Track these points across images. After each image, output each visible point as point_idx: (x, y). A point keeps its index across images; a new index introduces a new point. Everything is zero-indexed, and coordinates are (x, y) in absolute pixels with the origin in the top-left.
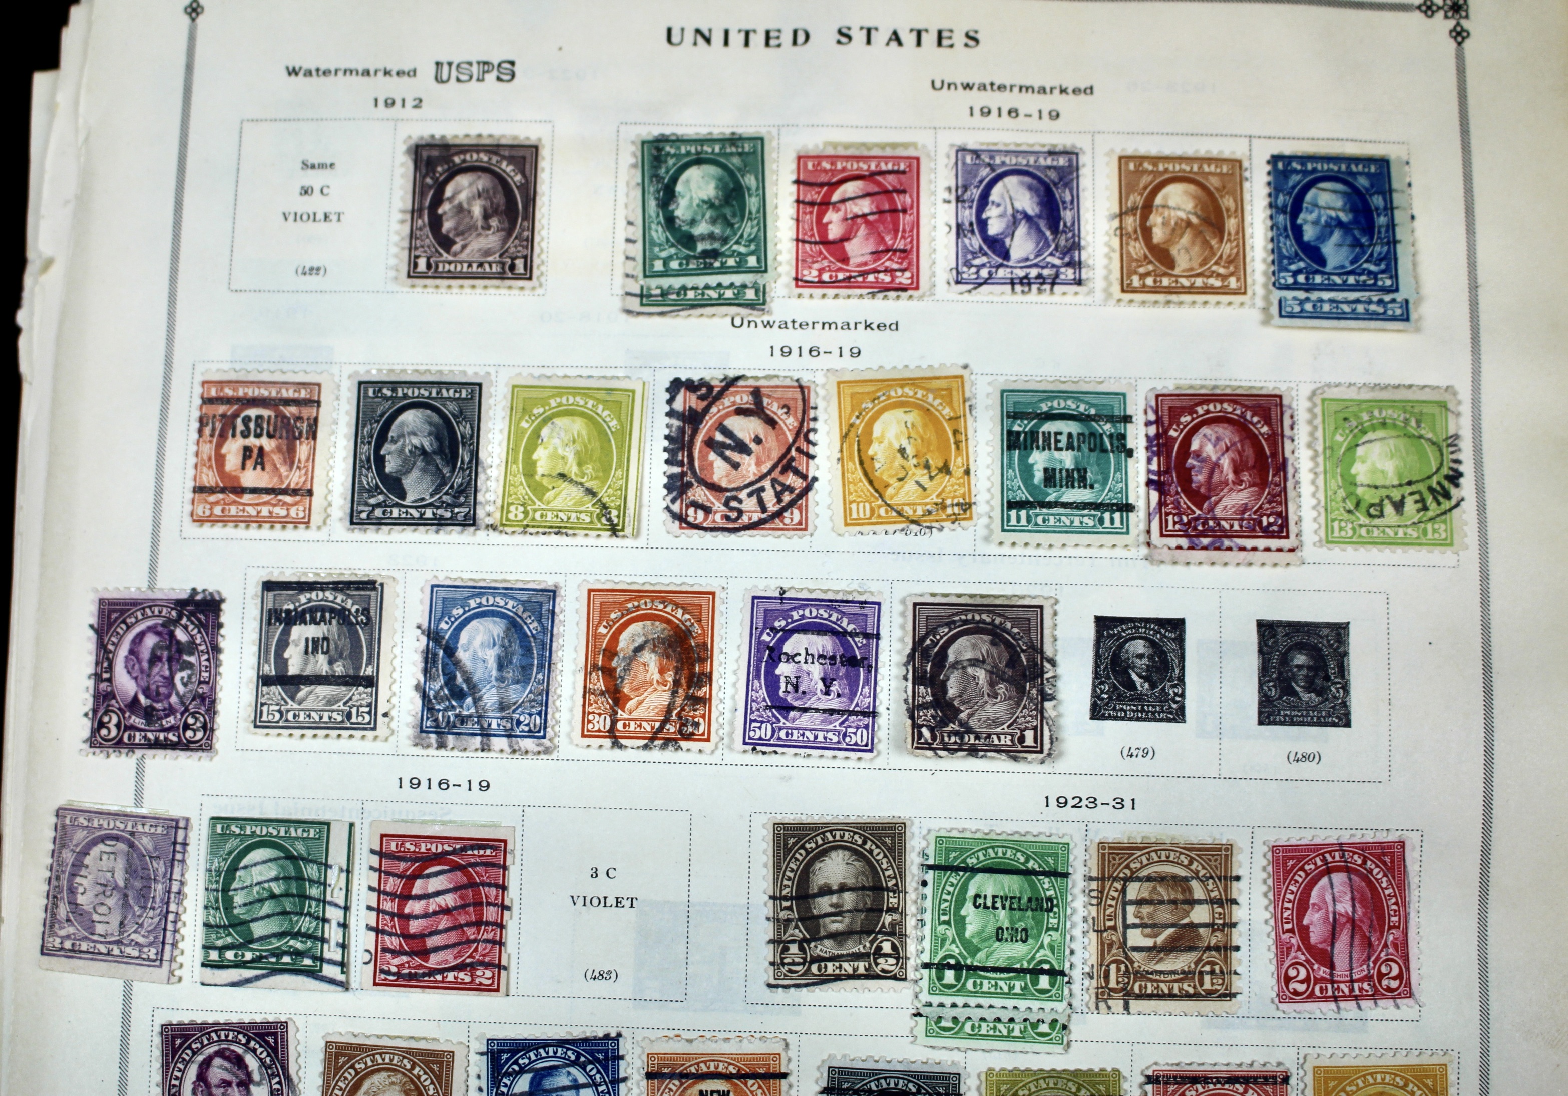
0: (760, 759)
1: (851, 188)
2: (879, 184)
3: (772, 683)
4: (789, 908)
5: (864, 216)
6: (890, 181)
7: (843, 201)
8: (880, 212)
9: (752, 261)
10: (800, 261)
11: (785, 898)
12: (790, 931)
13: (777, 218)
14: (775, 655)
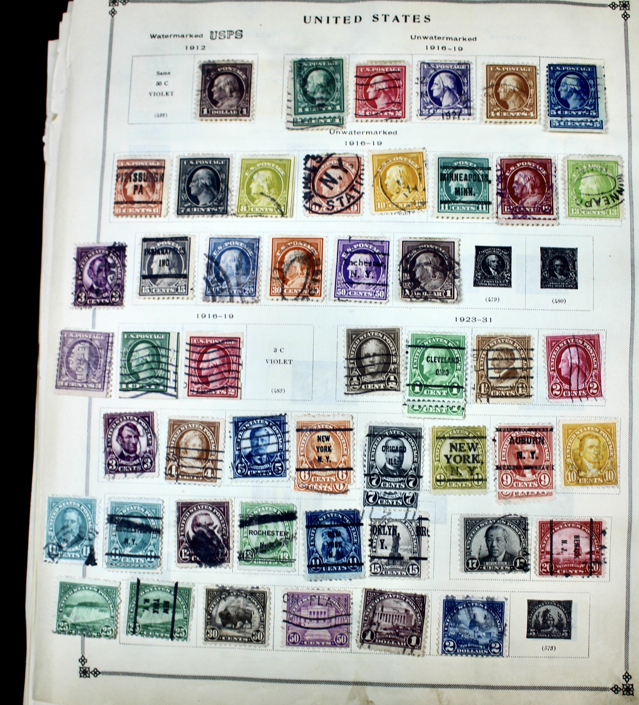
0: (342, 303)
1: (378, 78)
2: (389, 77)
3: (346, 273)
4: (354, 363)
5: (383, 89)
6: (394, 76)
7: (375, 83)
8: (390, 88)
9: (338, 108)
10: (357, 107)
11: (352, 359)
12: (354, 372)
13: (348, 91)
14: (347, 262)
